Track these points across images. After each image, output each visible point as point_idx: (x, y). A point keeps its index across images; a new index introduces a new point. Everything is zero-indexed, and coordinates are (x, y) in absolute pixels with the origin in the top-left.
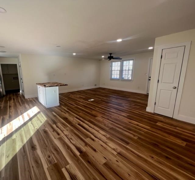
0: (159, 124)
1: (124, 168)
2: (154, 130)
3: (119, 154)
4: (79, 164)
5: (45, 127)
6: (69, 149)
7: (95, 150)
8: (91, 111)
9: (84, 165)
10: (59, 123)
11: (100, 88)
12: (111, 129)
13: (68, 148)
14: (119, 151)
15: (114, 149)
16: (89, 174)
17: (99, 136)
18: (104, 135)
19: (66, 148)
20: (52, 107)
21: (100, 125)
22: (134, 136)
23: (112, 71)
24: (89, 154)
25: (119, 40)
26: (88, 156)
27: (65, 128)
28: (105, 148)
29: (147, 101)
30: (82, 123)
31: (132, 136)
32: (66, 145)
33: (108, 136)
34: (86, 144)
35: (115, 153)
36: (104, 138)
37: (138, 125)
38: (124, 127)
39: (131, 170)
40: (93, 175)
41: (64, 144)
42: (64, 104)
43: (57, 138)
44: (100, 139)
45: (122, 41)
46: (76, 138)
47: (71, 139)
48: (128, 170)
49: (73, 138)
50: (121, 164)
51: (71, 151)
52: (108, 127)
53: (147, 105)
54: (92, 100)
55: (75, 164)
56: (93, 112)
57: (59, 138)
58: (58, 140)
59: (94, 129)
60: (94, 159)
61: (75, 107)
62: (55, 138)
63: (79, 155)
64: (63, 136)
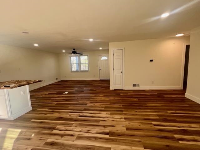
0: (121, 94)
1: (134, 124)
2: (123, 98)
3: (125, 119)
4: (116, 142)
5: (44, 140)
6: (97, 139)
7: (113, 126)
8: (78, 102)
9: (119, 139)
10: (58, 127)
11: (62, 81)
12: (105, 107)
13: (95, 139)
14: (123, 118)
15: (120, 118)
16: (128, 142)
17: (104, 116)
18: (107, 114)
19: (94, 140)
20: (23, 115)
21: (96, 108)
22: (120, 105)
23: (71, 64)
24: (113, 131)
25: (91, 40)
26: (114, 132)
27: (71, 127)
28: (117, 121)
29: (109, 84)
30: (81, 114)
31: (119, 106)
32: (91, 139)
33: (109, 113)
34: (104, 126)
35: (124, 120)
36: (109, 116)
37: (115, 99)
38: (111, 103)
39: (138, 123)
40: (130, 140)
41: (88, 139)
42: (37, 106)
43: (76, 139)
44: (107, 118)
45: (93, 41)
46: (91, 127)
47: (89, 131)
48: (137, 124)
49: (89, 129)
50: (131, 123)
51: (101, 138)
52: (102, 107)
53: (110, 86)
54: (67, 93)
55: (114, 144)
56: (79, 102)
57: (76, 138)
58: (77, 140)
59: (95, 113)
60: (120, 132)
61: (56, 104)
62: (74, 141)
63: (109, 136)
64: (79, 134)
